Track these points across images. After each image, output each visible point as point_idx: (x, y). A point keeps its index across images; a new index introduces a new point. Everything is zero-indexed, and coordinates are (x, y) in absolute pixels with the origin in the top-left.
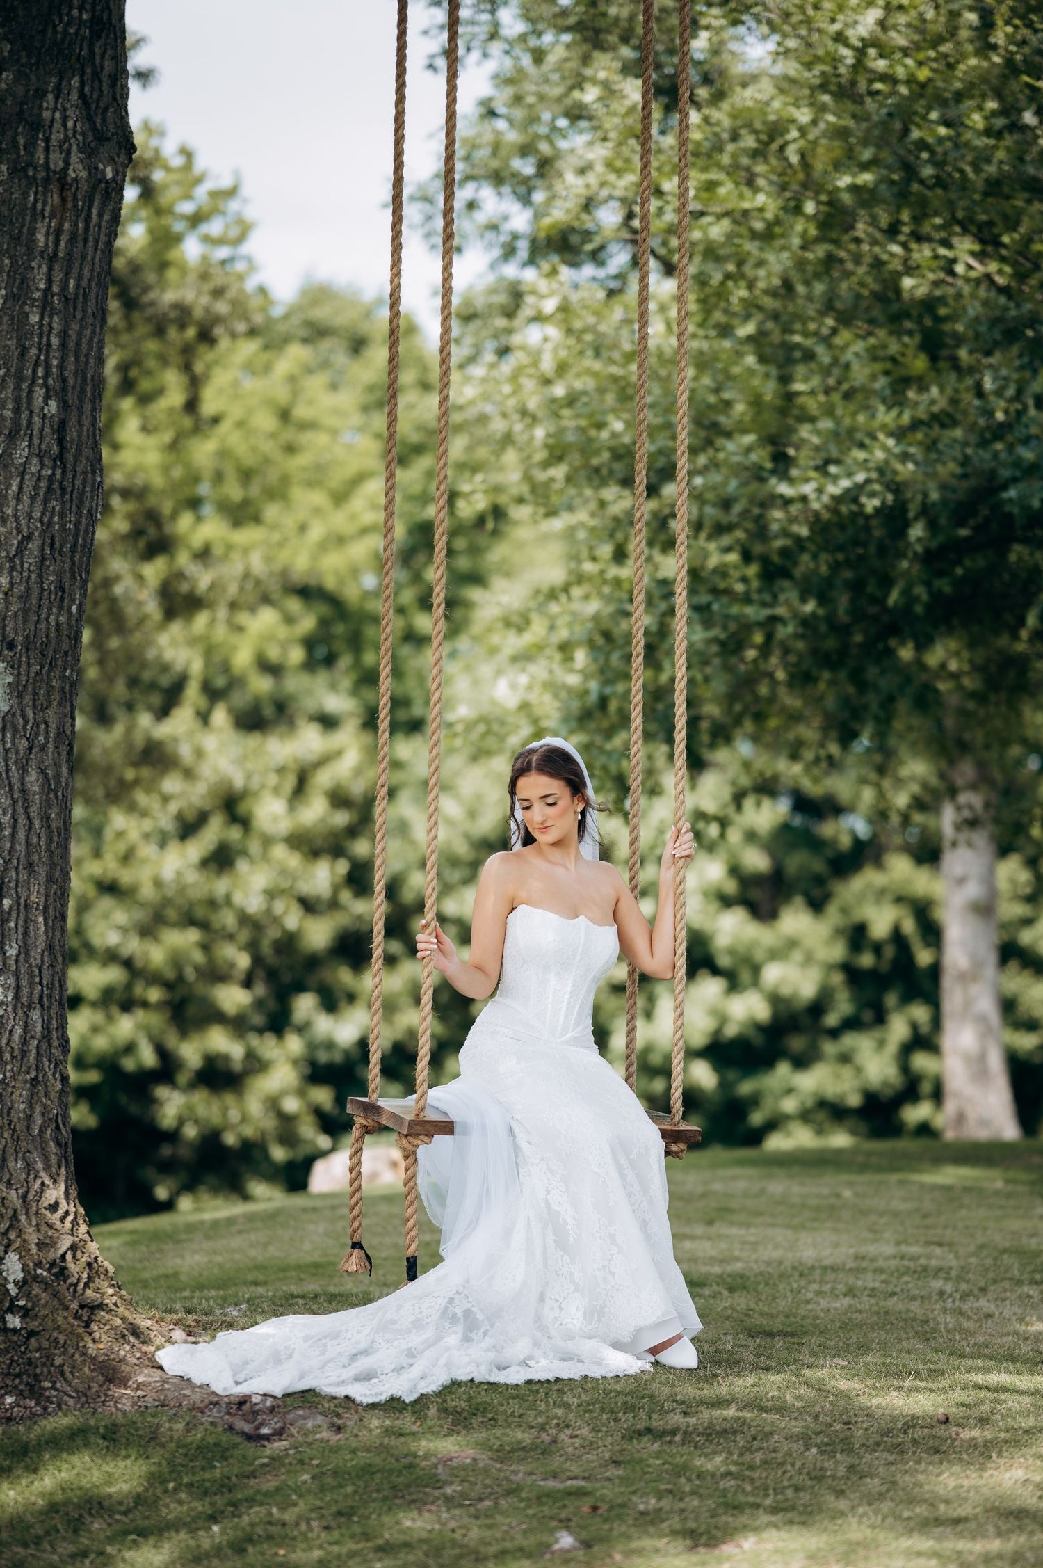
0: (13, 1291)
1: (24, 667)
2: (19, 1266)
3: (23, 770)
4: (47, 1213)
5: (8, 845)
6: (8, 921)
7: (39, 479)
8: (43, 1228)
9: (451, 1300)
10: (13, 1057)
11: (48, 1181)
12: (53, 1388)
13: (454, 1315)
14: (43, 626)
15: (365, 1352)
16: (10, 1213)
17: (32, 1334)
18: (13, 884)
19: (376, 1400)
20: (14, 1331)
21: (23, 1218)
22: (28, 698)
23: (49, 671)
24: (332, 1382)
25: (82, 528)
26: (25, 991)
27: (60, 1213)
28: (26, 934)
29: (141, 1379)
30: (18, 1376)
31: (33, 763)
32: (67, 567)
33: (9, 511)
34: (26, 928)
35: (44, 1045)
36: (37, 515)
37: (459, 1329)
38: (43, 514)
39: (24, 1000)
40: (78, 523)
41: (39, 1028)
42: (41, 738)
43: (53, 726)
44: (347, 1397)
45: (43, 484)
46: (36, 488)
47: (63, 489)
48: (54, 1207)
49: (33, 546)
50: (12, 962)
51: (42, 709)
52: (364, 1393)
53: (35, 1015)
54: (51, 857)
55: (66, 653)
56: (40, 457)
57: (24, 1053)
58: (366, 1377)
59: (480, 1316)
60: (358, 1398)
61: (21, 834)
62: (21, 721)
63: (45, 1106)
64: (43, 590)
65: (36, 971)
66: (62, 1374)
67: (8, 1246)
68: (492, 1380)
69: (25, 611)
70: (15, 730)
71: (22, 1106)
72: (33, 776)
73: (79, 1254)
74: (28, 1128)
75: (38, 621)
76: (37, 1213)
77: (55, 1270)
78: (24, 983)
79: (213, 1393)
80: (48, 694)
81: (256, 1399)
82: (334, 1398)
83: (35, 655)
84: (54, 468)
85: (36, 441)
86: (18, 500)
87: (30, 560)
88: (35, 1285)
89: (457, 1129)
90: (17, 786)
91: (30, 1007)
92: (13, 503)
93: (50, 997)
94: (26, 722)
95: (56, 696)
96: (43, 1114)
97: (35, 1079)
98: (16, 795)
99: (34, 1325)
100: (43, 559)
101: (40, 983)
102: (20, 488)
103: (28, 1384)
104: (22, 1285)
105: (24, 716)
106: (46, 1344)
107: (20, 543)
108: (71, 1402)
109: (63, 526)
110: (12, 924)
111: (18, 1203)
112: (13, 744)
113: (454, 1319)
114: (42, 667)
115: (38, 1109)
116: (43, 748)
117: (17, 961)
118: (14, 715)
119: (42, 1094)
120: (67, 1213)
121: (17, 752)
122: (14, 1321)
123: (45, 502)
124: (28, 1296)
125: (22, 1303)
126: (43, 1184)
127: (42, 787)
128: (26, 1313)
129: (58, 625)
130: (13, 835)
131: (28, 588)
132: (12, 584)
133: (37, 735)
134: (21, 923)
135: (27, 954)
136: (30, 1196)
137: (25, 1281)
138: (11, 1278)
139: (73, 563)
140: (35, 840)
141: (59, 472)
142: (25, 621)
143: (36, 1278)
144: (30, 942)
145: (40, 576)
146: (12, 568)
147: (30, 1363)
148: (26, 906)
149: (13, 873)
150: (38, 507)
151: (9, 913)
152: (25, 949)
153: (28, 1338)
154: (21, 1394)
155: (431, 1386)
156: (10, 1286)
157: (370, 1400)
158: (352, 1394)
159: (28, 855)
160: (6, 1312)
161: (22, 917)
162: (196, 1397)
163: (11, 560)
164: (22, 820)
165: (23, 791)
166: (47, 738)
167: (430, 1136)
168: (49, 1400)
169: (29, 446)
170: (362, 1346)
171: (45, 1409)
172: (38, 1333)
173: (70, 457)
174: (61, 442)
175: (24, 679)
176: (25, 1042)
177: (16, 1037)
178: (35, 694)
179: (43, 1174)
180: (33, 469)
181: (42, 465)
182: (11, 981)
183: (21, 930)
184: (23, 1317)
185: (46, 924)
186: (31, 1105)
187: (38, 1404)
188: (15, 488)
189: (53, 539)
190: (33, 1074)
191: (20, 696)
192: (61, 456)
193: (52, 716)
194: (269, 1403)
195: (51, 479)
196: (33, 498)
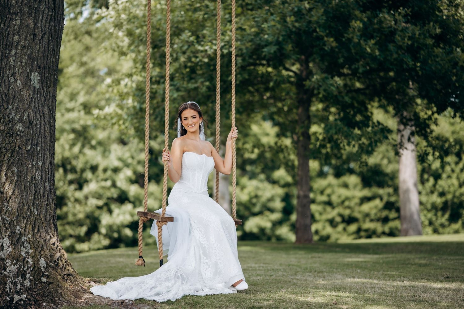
0: (43, 270)
1: (43, 74)
2: (45, 262)
3: (43, 107)
4: (52, 246)
5: (39, 130)
6: (39, 154)
7: (48, 15)
8: (51, 250)
9: (177, 272)
10: (41, 197)
11: (52, 236)
12: (59, 300)
13: (178, 276)
14: (49, 62)
15: (154, 287)
16: (41, 245)
17: (50, 283)
18: (40, 143)
19: (163, 301)
20: (44, 283)
21: (45, 247)
22: (44, 84)
23: (50, 76)
24: (149, 296)
25: (60, 31)
26: (44, 176)
27: (56, 246)
28: (44, 158)
29: (86, 296)
30: (46, 296)
31: (46, 105)
32: (56, 43)
33: (39, 25)
34: (44, 156)
35: (49, 193)
36: (47, 27)
37: (180, 280)
38: (49, 26)
39: (44, 179)
40: (59, 30)
41: (48, 188)
42: (48, 97)
43: (51, 93)
44: (154, 300)
45: (49, 17)
46: (47, 18)
47: (55, 19)
48: (54, 244)
49: (46, 36)
50: (40, 167)
51: (48, 88)
52: (159, 299)
53: (47, 184)
54: (51, 134)
55: (55, 71)
56: (48, 8)
57: (44, 196)
58: (158, 294)
59: (185, 276)
60: (157, 300)
61: (43, 127)
62: (42, 91)
63: (50, 212)
64: (49, 50)
65: (47, 170)
66: (62, 295)
67: (41, 256)
68: (195, 295)
69: (44, 57)
70: (41, 94)
71: (44, 212)
72: (46, 109)
73: (62, 258)
74: (46, 219)
75: (47, 60)
76: (49, 246)
77: (56, 264)
78: (44, 174)
79: (112, 300)
80: (50, 83)
81: (127, 301)
82: (150, 301)
83: (47, 70)
84: (52, 12)
85: (47, 3)
86: (42, 22)
87: (45, 41)
88: (50, 268)
89: (175, 220)
90: (41, 112)
91: (45, 181)
92: (40, 22)
93: (51, 178)
94: (44, 92)
95: (52, 84)
96: (49, 215)
97: (47, 204)
98: (41, 115)
99: (51, 281)
100: (49, 41)
101: (48, 174)
102: (42, 18)
103: (50, 299)
104: (46, 268)
105: (43, 90)
106: (55, 286)
107: (42, 35)
108: (65, 304)
109: (55, 30)
110: (40, 155)
111: (44, 243)
112: (40, 98)
113: (178, 277)
114: (49, 74)
115: (48, 213)
116: (49, 100)
117: (42, 167)
118: (40, 89)
119: (49, 209)
120: (58, 246)
121: (41, 101)
122: (44, 280)
123: (50, 23)
124: (48, 271)
125: (46, 274)
126: (50, 237)
127: (48, 112)
128: (48, 277)
129: (53, 61)
130: (40, 127)
131: (45, 49)
132: (40, 48)
133: (47, 96)
134: (43, 155)
135: (44, 165)
136: (47, 241)
137: (47, 267)
138: (42, 266)
139: (57, 43)
140: (47, 129)
141: (54, 13)
142: (44, 60)
143: (50, 266)
144: (45, 161)
145: (48, 46)
146: (40, 43)
147: (50, 292)
148: (44, 149)
149: (40, 139)
150: (48, 24)
151: (39, 152)
152: (44, 163)
153: (49, 285)
154: (48, 302)
155: (179, 296)
156: (42, 269)
157: (161, 301)
158: (155, 299)
159: (45, 133)
160: (41, 277)
161: (43, 153)
162: (106, 301)
163: (40, 40)
164: (43, 122)
165: (43, 113)
166: (50, 97)
167: (167, 222)
168: (58, 303)
169: (45, 5)
170: (153, 285)
171: (57, 306)
172: (52, 283)
173: (57, 9)
174: (54, 4)
175: (43, 78)
176: (44, 192)
177: (42, 191)
178: (47, 83)
179: (50, 234)
180: (46, 12)
181: (49, 11)
182: (40, 173)
183: (43, 157)
184: (47, 278)
185: (50, 155)
186: (46, 212)
187: (54, 305)
188: (41, 18)
189: (52, 34)
190: (47, 202)
191: (42, 84)
192: (54, 9)
193: (51, 90)
194: (131, 302)
195: (51, 15)
196: (46, 21)
